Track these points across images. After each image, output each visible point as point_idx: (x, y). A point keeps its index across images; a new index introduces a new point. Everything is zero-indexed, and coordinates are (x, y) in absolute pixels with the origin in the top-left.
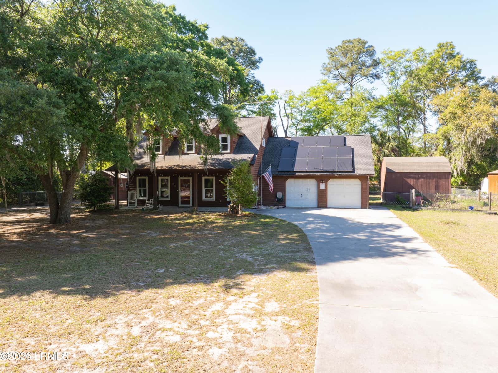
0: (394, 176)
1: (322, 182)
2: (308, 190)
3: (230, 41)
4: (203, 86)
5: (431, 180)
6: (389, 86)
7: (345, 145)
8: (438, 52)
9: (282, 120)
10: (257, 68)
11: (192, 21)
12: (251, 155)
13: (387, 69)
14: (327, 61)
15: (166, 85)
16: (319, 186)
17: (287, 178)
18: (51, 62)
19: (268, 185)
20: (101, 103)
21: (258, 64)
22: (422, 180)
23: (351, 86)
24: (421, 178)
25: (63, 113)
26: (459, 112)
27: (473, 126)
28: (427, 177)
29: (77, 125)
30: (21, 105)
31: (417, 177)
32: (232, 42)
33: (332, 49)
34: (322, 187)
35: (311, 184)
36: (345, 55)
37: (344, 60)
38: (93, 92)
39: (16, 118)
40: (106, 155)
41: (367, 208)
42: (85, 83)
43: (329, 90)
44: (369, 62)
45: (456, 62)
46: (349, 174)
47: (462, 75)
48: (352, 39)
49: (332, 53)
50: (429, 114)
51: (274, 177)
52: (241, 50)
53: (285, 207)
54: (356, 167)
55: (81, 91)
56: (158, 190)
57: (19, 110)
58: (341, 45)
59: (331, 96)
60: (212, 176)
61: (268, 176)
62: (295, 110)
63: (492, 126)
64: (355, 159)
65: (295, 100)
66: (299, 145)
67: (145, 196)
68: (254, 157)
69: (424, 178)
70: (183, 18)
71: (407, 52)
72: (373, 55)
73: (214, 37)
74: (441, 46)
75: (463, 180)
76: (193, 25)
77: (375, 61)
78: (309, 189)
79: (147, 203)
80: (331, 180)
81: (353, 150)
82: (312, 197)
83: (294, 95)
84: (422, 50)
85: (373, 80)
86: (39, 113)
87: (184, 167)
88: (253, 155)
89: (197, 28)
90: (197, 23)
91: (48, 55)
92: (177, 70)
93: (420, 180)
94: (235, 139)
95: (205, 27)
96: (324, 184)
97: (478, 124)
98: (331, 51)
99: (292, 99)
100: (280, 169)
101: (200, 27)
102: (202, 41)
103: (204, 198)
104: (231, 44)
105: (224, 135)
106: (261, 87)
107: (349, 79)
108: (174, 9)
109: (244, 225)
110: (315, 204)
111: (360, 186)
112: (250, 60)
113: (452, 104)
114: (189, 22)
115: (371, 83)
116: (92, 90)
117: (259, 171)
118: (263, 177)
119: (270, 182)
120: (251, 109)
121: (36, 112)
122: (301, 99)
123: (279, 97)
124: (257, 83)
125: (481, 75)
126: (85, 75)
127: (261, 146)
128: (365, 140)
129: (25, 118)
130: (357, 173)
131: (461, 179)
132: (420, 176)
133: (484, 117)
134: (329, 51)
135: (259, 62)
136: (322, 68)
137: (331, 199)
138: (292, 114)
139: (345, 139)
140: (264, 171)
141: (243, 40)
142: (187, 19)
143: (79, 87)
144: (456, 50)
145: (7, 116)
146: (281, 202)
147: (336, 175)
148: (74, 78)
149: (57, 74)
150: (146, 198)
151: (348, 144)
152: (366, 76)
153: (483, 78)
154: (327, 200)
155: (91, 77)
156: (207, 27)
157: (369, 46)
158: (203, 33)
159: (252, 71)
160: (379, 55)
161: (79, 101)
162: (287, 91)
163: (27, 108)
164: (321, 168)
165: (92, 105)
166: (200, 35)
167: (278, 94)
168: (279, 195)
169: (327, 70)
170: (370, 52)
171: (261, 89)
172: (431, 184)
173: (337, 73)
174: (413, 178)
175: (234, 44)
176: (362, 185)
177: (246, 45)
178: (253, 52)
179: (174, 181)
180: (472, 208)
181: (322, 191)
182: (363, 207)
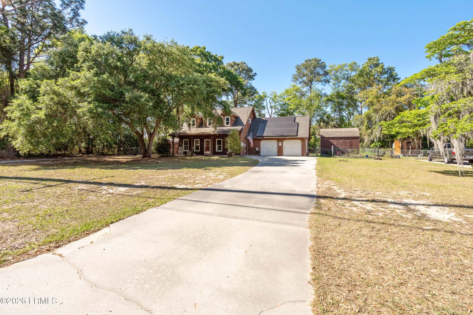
0: (325, 139)
1: (280, 142)
2: (273, 146)
3: (237, 64)
4: (212, 91)
5: (347, 142)
6: (333, 87)
7: (295, 121)
8: (368, 63)
9: (268, 110)
10: (254, 79)
11: (214, 55)
12: (241, 127)
13: (333, 77)
14: (295, 73)
15: (192, 91)
16: (278, 144)
17: (261, 140)
18: (144, 83)
19: (250, 143)
20: (166, 101)
21: (254, 77)
23: (311, 88)
25: (151, 104)
26: (375, 101)
27: (383, 109)
29: (156, 110)
30: (135, 101)
32: (238, 65)
33: (299, 66)
34: (280, 144)
35: (274, 143)
36: (306, 68)
37: (306, 72)
38: (162, 96)
39: (133, 107)
40: (167, 123)
41: (304, 156)
42: (159, 92)
43: (296, 91)
44: (321, 72)
45: (379, 69)
46: (294, 137)
47: (384, 78)
48: (311, 59)
49: (298, 68)
51: (254, 139)
52: (243, 70)
53: (260, 155)
54: (299, 133)
55: (157, 95)
56: (193, 146)
57: (134, 103)
58: (304, 63)
59: (298, 94)
60: (221, 138)
61: (250, 138)
62: (277, 103)
63: (396, 109)
64: (299, 129)
65: (277, 98)
66: (268, 122)
67: (187, 150)
68: (242, 128)
70: (209, 53)
71: (345, 65)
72: (324, 68)
73: (228, 63)
74: (370, 59)
75: (381, 144)
76: (215, 57)
77: (325, 72)
80: (285, 140)
81: (298, 124)
82: (275, 150)
83: (276, 95)
84: (355, 63)
85: (325, 84)
86: (142, 105)
87: (205, 133)
88: (242, 127)
89: (217, 58)
90: (217, 56)
91: (143, 80)
92: (198, 85)
94: (234, 119)
95: (221, 57)
97: (387, 108)
98: (298, 67)
99: (275, 97)
100: (257, 135)
101: (218, 58)
102: (220, 66)
103: (217, 151)
104: (238, 66)
105: (227, 117)
106: (255, 90)
107: (309, 83)
108: (205, 48)
110: (276, 153)
111: (301, 144)
112: (248, 75)
113: (371, 96)
114: (212, 56)
115: (324, 85)
116: (162, 95)
117: (246, 136)
118: (248, 139)
119: (251, 142)
120: (251, 104)
121: (141, 104)
122: (281, 97)
123: (267, 96)
124: (252, 88)
125: (398, 77)
126: (159, 88)
127: (247, 122)
128: (306, 118)
129: (137, 106)
130: (299, 136)
131: (379, 143)
132: (340, 139)
133: (391, 104)
134: (296, 67)
135: (255, 76)
136: (292, 78)
137: (285, 151)
138: (275, 106)
139: (295, 118)
140: (248, 136)
141: (245, 63)
142: (212, 54)
143: (157, 94)
144: (380, 62)
145: (130, 106)
146: (258, 153)
147: (288, 137)
148: (154, 90)
149: (147, 88)
150: (188, 151)
151: (296, 121)
152: (321, 81)
153: (399, 79)
154: (282, 151)
155: (161, 89)
156: (222, 58)
157: (322, 63)
158: (220, 61)
159: (250, 81)
160: (328, 69)
161: (157, 100)
162: (272, 92)
163: (138, 103)
164: (280, 134)
165: (162, 101)
166: (219, 62)
167: (267, 94)
168: (257, 149)
169: (295, 79)
170: (323, 67)
171: (255, 92)
172: (347, 144)
173: (301, 80)
174: (336, 140)
175: (239, 66)
176: (302, 143)
177: (247, 66)
178: (251, 70)
179: (202, 142)
180: (367, 156)
181: (280, 147)
182: (302, 155)
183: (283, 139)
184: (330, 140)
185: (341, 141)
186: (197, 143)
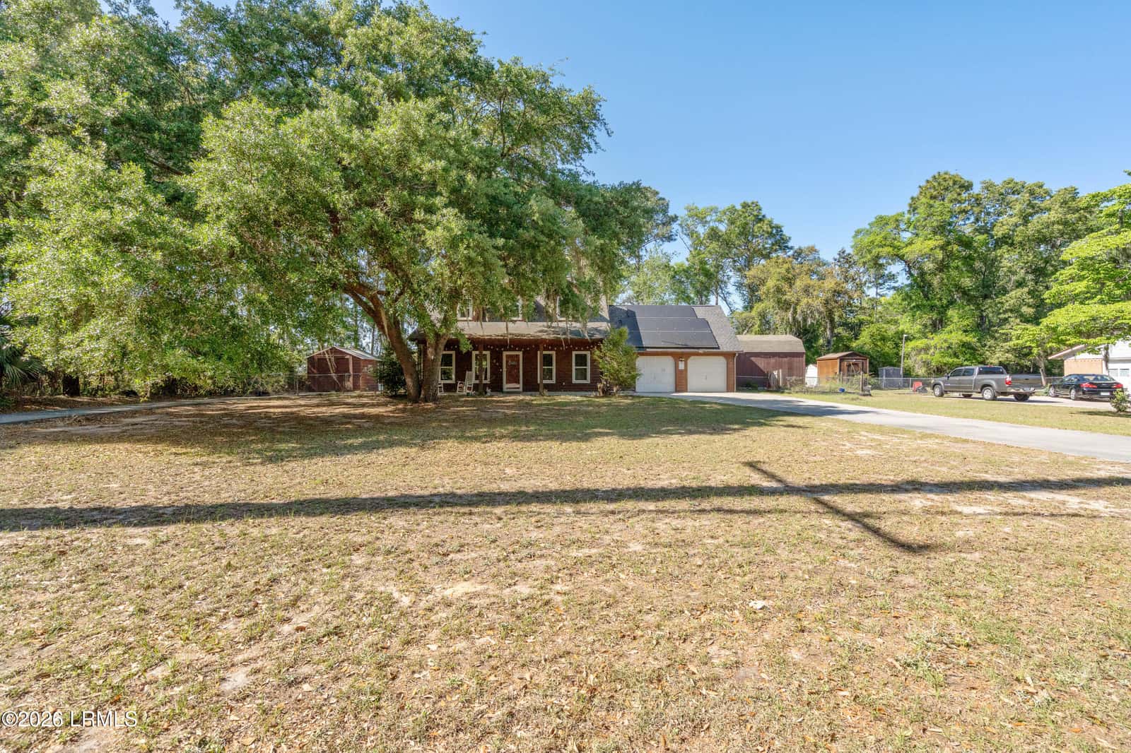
1: (681, 361)
5: (783, 362)
7: (697, 317)
16: (676, 366)
17: (637, 355)
28: (779, 358)
31: (768, 357)
34: (681, 366)
35: (667, 364)
41: (734, 392)
45: (765, 226)
50: (731, 288)
54: (717, 343)
60: (552, 350)
64: (714, 333)
66: (637, 314)
69: (776, 359)
74: (746, 205)
78: (665, 369)
80: (692, 357)
82: (669, 378)
88: (607, 324)
93: (772, 362)
96: (683, 362)
109: (628, 404)
110: (673, 386)
111: (725, 366)
130: (721, 348)
132: (771, 357)
137: (692, 381)
139: (693, 310)
144: (763, 212)
147: (701, 351)
150: (454, 381)
153: (791, 248)
154: (686, 381)
160: (672, 211)
164: (681, 343)
172: (784, 366)
176: (728, 364)
179: (497, 357)
180: (843, 390)
181: (681, 371)
182: (729, 390)
183: (688, 355)
184: (753, 359)
185: (773, 360)
186: (482, 364)
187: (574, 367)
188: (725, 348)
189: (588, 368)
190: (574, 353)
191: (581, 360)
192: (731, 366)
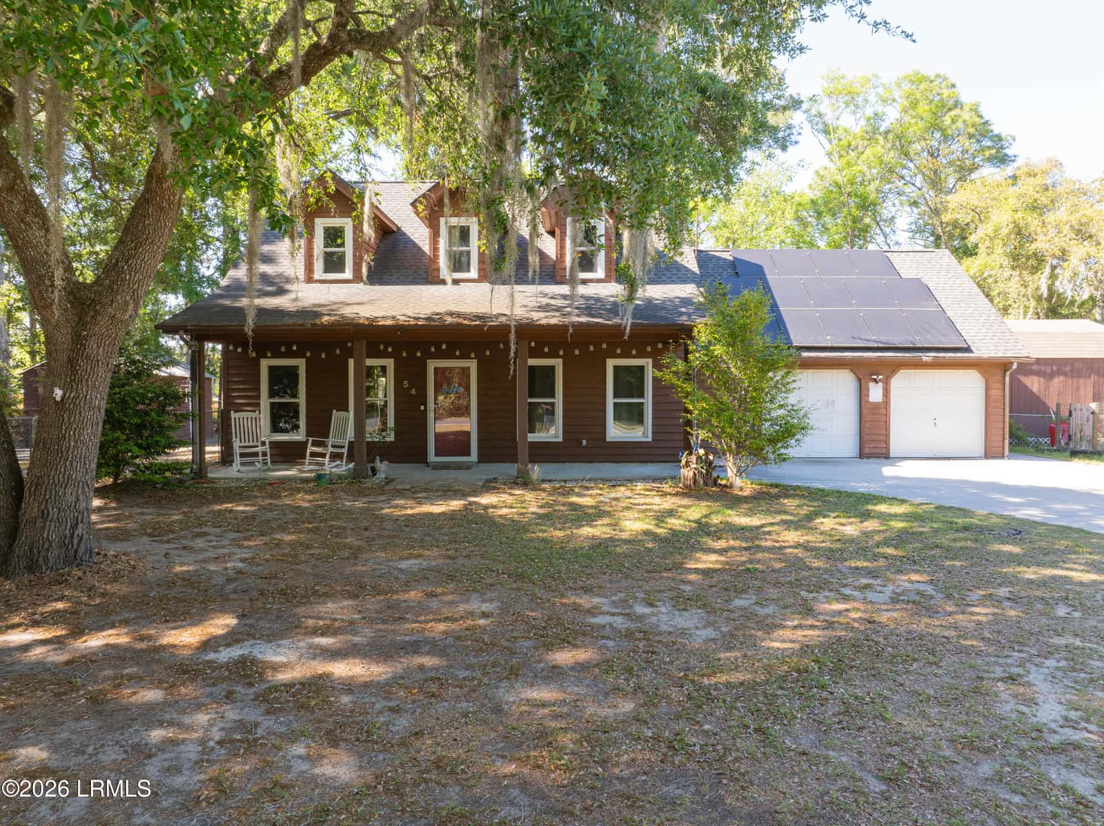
1: (875, 381)
2: (829, 403)
5: (1082, 380)
16: (862, 393)
22: (1061, 378)
24: (1059, 373)
28: (1072, 371)
31: (1048, 370)
34: (875, 393)
35: (841, 385)
41: (1003, 457)
54: (965, 335)
67: (297, 431)
69: (1065, 374)
78: (833, 402)
79: (313, 454)
80: (902, 373)
93: (1056, 380)
96: (880, 384)
111: (982, 393)
130: (980, 351)
132: (1055, 368)
150: (301, 437)
154: (887, 436)
164: (872, 337)
172: (1082, 392)
174: (1039, 374)
176: (988, 388)
179: (411, 375)
181: (876, 406)
182: (991, 453)
183: (893, 368)
187: (610, 401)
188: (984, 349)
189: (648, 401)
190: (611, 363)
191: (630, 382)
192: (996, 393)
